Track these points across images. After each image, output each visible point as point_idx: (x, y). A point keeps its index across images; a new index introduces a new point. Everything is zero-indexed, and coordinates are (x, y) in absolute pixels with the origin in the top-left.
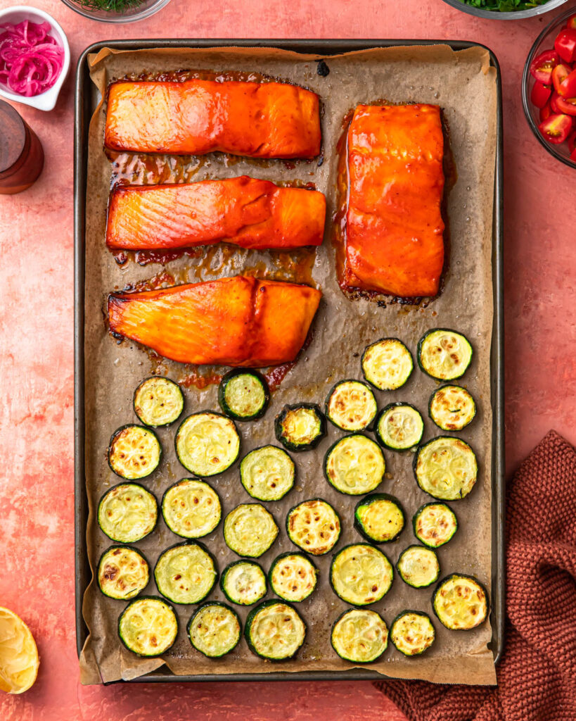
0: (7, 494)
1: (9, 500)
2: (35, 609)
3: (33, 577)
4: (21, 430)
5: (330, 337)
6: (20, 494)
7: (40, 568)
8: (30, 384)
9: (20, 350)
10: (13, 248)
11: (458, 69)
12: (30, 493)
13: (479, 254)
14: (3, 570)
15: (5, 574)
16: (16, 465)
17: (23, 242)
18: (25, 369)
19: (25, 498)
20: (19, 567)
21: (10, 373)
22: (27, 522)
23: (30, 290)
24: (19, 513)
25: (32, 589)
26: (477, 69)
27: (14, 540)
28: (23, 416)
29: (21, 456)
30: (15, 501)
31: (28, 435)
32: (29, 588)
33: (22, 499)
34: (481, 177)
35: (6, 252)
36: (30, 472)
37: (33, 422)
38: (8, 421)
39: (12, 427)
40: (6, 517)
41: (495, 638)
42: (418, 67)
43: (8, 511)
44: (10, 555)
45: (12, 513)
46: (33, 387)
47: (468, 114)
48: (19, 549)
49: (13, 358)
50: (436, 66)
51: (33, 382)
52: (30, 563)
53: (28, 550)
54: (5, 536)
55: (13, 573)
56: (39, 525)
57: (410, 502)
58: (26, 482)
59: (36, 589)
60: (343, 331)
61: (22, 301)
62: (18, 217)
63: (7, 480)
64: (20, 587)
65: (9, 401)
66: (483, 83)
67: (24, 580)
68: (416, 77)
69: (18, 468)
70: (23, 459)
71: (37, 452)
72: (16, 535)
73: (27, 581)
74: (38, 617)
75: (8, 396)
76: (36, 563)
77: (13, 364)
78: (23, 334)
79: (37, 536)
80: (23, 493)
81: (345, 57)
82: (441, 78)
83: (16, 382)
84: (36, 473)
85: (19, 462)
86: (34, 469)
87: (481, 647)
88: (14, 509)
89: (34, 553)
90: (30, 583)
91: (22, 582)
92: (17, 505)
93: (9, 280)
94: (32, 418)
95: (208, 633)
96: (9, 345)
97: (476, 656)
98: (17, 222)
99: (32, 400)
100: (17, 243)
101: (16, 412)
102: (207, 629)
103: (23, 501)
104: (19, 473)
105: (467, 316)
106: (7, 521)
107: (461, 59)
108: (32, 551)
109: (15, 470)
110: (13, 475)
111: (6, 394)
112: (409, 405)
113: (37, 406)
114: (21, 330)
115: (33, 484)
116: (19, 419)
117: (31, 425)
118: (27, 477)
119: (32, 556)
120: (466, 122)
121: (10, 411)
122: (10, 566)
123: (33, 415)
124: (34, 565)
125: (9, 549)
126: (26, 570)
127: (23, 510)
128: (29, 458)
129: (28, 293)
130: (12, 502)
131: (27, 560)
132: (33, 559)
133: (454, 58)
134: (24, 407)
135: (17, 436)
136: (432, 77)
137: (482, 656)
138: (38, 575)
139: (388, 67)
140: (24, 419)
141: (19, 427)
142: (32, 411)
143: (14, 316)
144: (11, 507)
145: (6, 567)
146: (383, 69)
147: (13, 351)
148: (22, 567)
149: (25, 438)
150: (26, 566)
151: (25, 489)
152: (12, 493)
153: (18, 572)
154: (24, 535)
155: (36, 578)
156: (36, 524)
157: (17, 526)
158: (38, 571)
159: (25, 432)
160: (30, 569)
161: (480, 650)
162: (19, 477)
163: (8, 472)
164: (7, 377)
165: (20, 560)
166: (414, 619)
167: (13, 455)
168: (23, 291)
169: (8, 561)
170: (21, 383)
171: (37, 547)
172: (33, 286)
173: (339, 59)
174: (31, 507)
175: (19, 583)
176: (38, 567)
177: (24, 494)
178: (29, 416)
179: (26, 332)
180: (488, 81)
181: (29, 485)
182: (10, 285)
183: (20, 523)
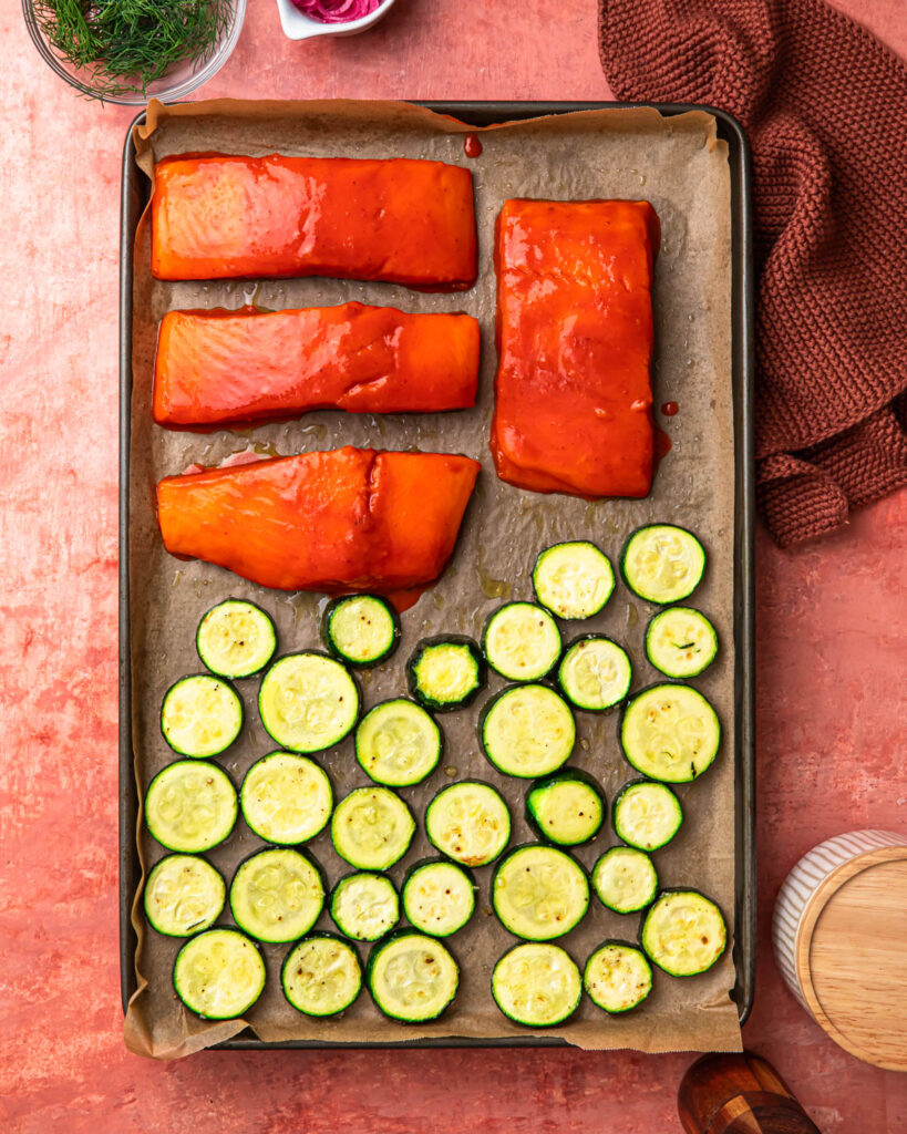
0: (63, 675)
1: (66, 684)
2: (100, 845)
3: (98, 798)
4: (85, 582)
5: (489, 540)
6: (81, 675)
7: (110, 784)
8: (100, 515)
9: (85, 464)
10: (79, 314)
11: (672, 142)
12: (96, 675)
13: (707, 414)
14: (55, 787)
15: (57, 794)
16: (77, 634)
17: (94, 305)
18: (92, 493)
19: (89, 682)
20: (77, 784)
21: (71, 498)
22: (90, 717)
23: (102, 377)
24: (79, 703)
25: (97, 816)
26: (701, 142)
27: (71, 744)
28: (88, 561)
29: (84, 620)
30: (75, 687)
31: (96, 590)
32: (92, 815)
33: (84, 684)
34: (709, 301)
35: (68, 319)
36: (98, 644)
37: (104, 571)
38: (66, 568)
39: (71, 578)
40: (61, 709)
41: (741, 984)
42: (613, 140)
43: (63, 700)
44: (65, 765)
45: (70, 703)
46: (104, 519)
47: (689, 208)
48: (79, 757)
49: (75, 475)
50: (640, 139)
51: (103, 511)
52: (94, 777)
53: (92, 758)
54: (59, 737)
55: (70, 791)
56: (108, 721)
57: (610, 783)
58: (92, 658)
59: (101, 816)
60: (507, 531)
61: (90, 391)
62: (87, 269)
63: (63, 655)
64: (79, 813)
65: (68, 539)
66: (709, 162)
67: (85, 803)
68: (611, 155)
69: (79, 637)
70: (86, 625)
71: (107, 614)
72: (75, 736)
73: (90, 804)
74: (104, 856)
75: (67, 531)
76: (104, 778)
77: (75, 484)
78: (91, 440)
79: (105, 739)
80: (86, 675)
81: (506, 129)
82: (648, 156)
83: (80, 511)
84: (106, 646)
85: (81, 629)
86: (103, 641)
87: (719, 996)
88: (72, 697)
89: (100, 764)
90: (94, 808)
91: (81, 805)
92: (76, 692)
93: (72, 360)
94: (102, 565)
95: (312, 981)
96: (71, 457)
97: (712, 1009)
98: (85, 275)
99: (102, 538)
100: (84, 307)
101: (77, 555)
102: (311, 975)
103: (85, 686)
104: (80, 645)
105: (691, 506)
106: (62, 716)
107: (677, 129)
108: (98, 760)
109: (74, 641)
110: (71, 648)
111: (63, 529)
112: (608, 639)
113: (110, 547)
114: (88, 435)
115: (100, 662)
116: (82, 565)
117: (101, 575)
118: (92, 651)
119: (97, 767)
120: (686, 219)
121: (69, 554)
122: (64, 781)
123: (103, 560)
124: (101, 781)
125: (64, 757)
126: (89, 788)
127: (85, 699)
128: (96, 623)
129: (99, 380)
130: (69, 687)
131: (90, 773)
132: (99, 772)
133: (666, 126)
134: (90, 548)
135: (78, 590)
136: (634, 154)
137: (721, 1010)
138: (105, 795)
139: (569, 141)
140: (90, 565)
141: (82, 578)
142: (101, 554)
143: (77, 413)
144: (68, 696)
145: (59, 783)
146: (562, 145)
147: (76, 465)
148: (83, 784)
149: (91, 595)
150: (89, 782)
151: (89, 669)
152: (70, 674)
153: (77, 791)
154: (86, 736)
155: (104, 800)
156: (104, 721)
157: (77, 723)
158: (106, 789)
159: (90, 585)
160: (94, 787)
161: (719, 1001)
162: (80, 651)
163: (65, 643)
164: (66, 504)
165: (80, 772)
166: (620, 955)
167: (73, 618)
168: (92, 377)
169: (62, 774)
170: (85, 513)
171: (105, 754)
172: (107, 369)
173: (497, 130)
174: (97, 695)
175: (78, 806)
176: (105, 783)
177: (88, 676)
178: (98, 561)
179: (94, 439)
180: (717, 160)
181: (96, 664)
182: (73, 369)
183: (81, 719)
